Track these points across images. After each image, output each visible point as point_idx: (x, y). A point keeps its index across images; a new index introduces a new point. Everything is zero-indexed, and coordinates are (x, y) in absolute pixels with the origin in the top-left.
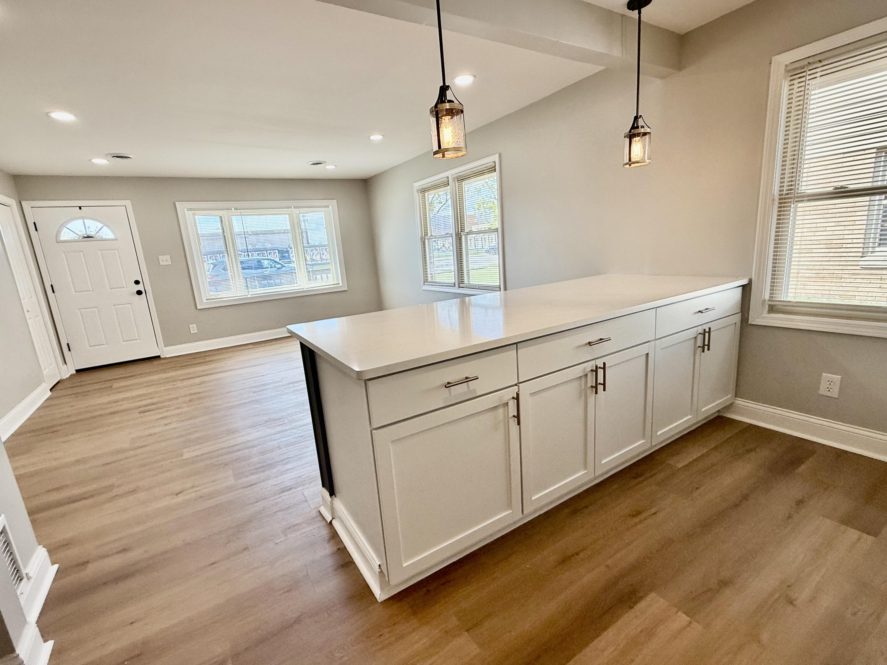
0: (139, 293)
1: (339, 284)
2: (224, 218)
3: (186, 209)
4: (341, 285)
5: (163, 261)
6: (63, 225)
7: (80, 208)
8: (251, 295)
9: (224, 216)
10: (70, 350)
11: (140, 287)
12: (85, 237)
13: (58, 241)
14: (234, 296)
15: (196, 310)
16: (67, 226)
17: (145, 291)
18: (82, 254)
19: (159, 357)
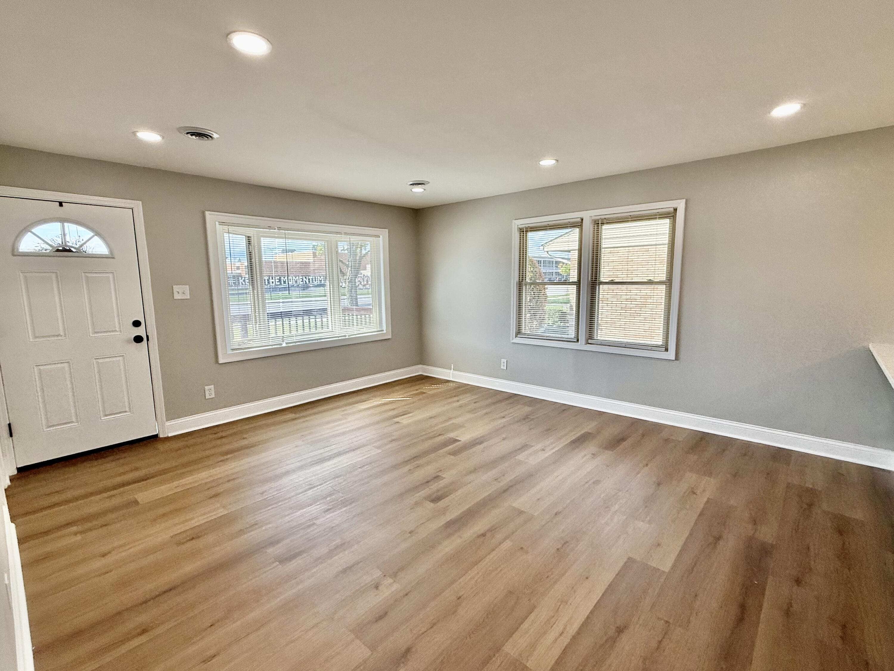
0: (138, 339)
1: (382, 331)
2: (254, 239)
3: (217, 223)
4: (385, 332)
5: (178, 293)
6: (27, 229)
7: (61, 204)
8: (287, 343)
9: (254, 236)
10: (11, 435)
11: (140, 331)
12: (58, 250)
13: (16, 254)
14: (264, 344)
15: (217, 365)
16: (33, 230)
17: (147, 337)
18: (54, 276)
19: (156, 436)
